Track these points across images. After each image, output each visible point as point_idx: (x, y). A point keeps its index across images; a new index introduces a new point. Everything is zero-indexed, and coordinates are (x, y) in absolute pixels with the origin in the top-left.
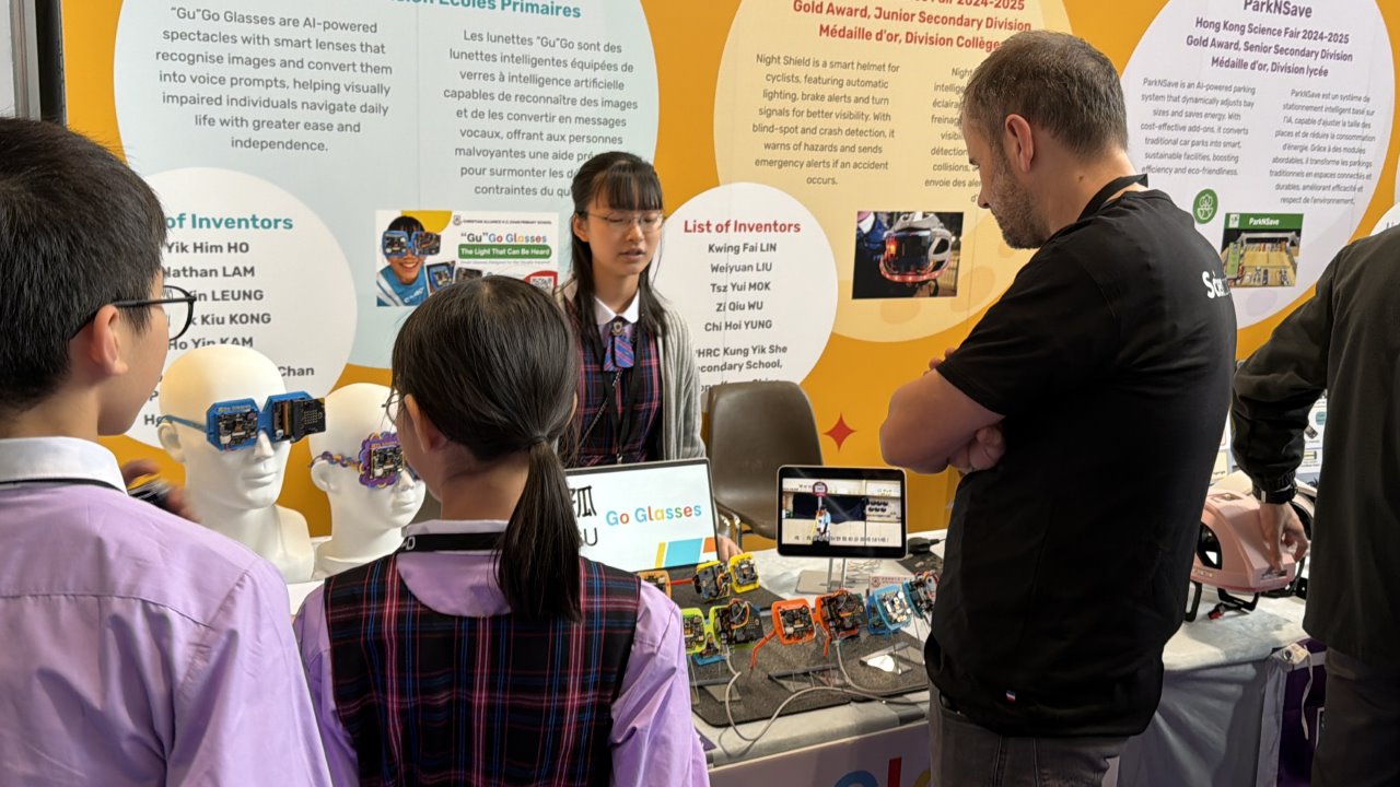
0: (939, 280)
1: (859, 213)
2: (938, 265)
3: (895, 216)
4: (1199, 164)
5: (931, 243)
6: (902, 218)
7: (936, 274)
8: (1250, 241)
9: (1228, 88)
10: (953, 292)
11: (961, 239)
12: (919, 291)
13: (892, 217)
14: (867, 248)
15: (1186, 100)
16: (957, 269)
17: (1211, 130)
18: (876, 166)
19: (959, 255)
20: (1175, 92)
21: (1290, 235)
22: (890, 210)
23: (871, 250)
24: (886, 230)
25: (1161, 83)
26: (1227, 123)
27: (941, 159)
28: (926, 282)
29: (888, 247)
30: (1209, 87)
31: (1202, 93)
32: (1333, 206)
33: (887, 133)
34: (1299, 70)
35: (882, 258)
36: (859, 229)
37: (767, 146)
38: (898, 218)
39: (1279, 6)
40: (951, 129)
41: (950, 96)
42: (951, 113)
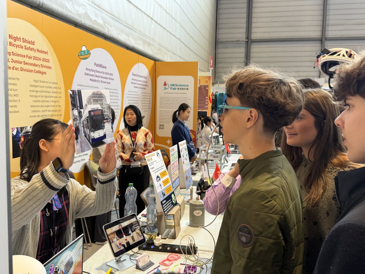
1: (13, 128)
6: (24, 129)
9: (93, 87)
13: (22, 129)
14: (15, 140)
18: (16, 112)
20: (84, 88)
22: (21, 127)
23: (17, 141)
24: (20, 133)
25: (81, 85)
27: (33, 109)
29: (21, 139)
30: (91, 87)
31: (89, 88)
33: (18, 101)
34: (105, 82)
35: (20, 143)
36: (13, 134)
39: (100, 66)
40: (34, 99)
41: (34, 89)
42: (34, 94)
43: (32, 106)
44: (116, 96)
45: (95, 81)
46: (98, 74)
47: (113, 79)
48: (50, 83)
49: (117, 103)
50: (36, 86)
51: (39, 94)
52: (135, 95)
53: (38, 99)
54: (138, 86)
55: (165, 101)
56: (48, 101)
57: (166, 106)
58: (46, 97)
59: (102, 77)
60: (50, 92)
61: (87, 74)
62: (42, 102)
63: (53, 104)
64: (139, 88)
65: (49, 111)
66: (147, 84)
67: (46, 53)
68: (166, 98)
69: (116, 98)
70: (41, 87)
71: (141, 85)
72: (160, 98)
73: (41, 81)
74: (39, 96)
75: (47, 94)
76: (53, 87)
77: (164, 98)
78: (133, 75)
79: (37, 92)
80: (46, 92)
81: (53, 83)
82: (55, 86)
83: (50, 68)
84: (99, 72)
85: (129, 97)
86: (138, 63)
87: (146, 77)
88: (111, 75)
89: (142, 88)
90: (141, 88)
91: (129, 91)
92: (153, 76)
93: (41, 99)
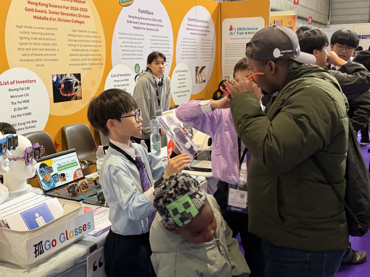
0: (77, 95)
1: (52, 75)
2: (76, 90)
3: (62, 75)
4: (134, 57)
5: (73, 83)
6: (64, 76)
7: (76, 93)
9: (137, 35)
10: (81, 98)
11: (81, 82)
12: (72, 98)
13: (62, 76)
14: (56, 86)
15: (129, 38)
16: (81, 91)
17: (135, 47)
18: (55, 60)
19: (81, 86)
20: (127, 36)
22: (61, 74)
24: (60, 80)
25: (123, 34)
26: (139, 45)
27: (73, 57)
28: (73, 96)
29: (62, 85)
30: (134, 35)
31: (132, 37)
33: (57, 50)
34: (152, 30)
35: (61, 89)
36: (53, 80)
37: (23, 55)
38: (63, 76)
39: (146, 12)
40: (74, 48)
41: (72, 38)
42: (73, 43)
43: (71, 55)
44: (166, 44)
45: (140, 28)
46: (142, 21)
47: (162, 26)
48: (89, 32)
49: (168, 51)
50: (74, 36)
51: (77, 43)
52: (192, 42)
53: (77, 48)
54: (196, 32)
55: (230, 48)
56: (87, 50)
57: (232, 55)
58: (86, 46)
59: (148, 24)
60: (89, 41)
61: (131, 22)
62: (82, 50)
63: (93, 53)
64: (197, 34)
65: (89, 60)
66: (208, 29)
67: (83, 2)
68: (232, 45)
69: (167, 46)
70: (80, 36)
71: (200, 31)
72: (226, 45)
73: (79, 31)
74: (78, 45)
75: (86, 43)
76: (92, 37)
77: (230, 45)
78: (189, 20)
79: (76, 41)
80: (85, 41)
81: (93, 32)
82: (95, 35)
83: (88, 17)
84: (144, 19)
85: (184, 45)
86: (196, 5)
87: (206, 21)
88: (160, 21)
89: (202, 35)
90: (200, 34)
91: (183, 39)
92: (217, 19)
93: (81, 48)
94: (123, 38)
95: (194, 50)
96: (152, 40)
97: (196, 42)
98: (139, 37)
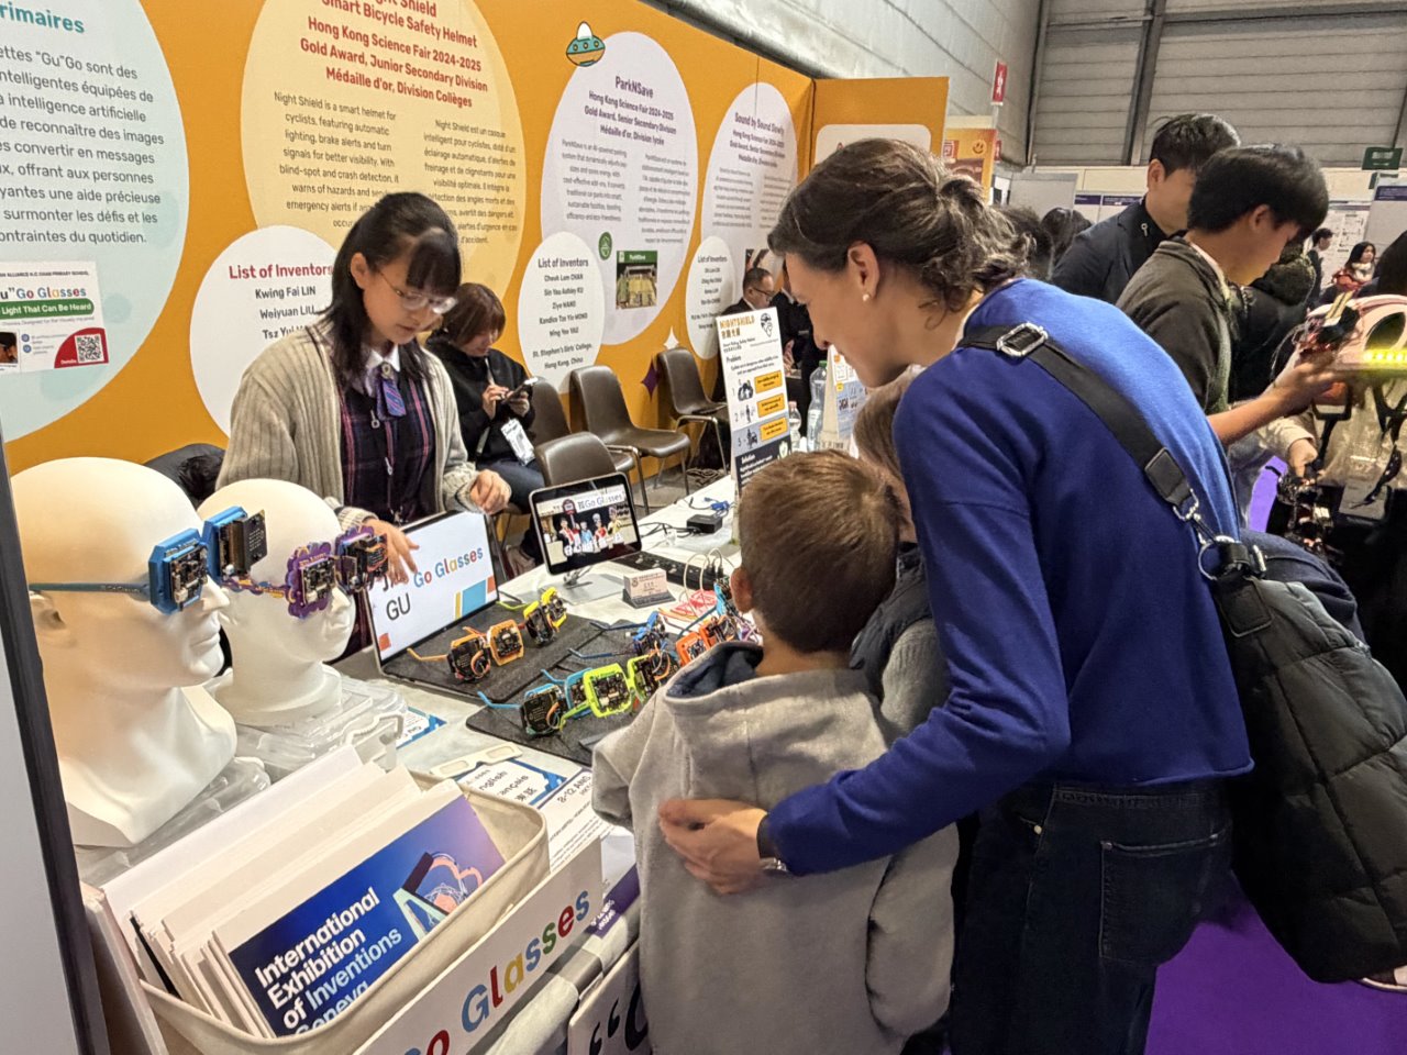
4: (598, 212)
8: (632, 272)
9: (611, 151)
15: (588, 159)
17: (603, 184)
20: (583, 152)
21: (652, 267)
25: (572, 144)
26: (613, 180)
30: (602, 150)
31: (597, 155)
32: (671, 244)
33: (394, 179)
34: (648, 139)
39: (635, 87)
40: (438, 176)
41: (436, 146)
42: (439, 161)
44: (679, 183)
45: (616, 132)
46: (625, 112)
47: (673, 131)
48: (483, 132)
49: (684, 203)
50: (443, 141)
51: (450, 163)
52: (740, 182)
53: (448, 177)
54: (751, 154)
56: (476, 186)
58: (472, 172)
59: (638, 123)
60: (483, 159)
61: (594, 112)
62: (462, 186)
63: (492, 194)
64: (755, 161)
65: (481, 214)
66: (781, 150)
67: (471, 41)
69: (680, 188)
70: (458, 142)
71: (761, 151)
73: (456, 127)
74: (452, 169)
75: (475, 165)
76: (491, 146)
78: (738, 119)
79: (446, 156)
80: (471, 158)
81: (493, 134)
82: (498, 141)
83: (482, 87)
84: (629, 106)
86: (757, 81)
87: (779, 127)
88: (668, 115)
89: (766, 163)
90: (761, 162)
91: (721, 170)
92: (805, 127)
93: (459, 178)
94: (572, 157)
95: (746, 205)
96: (645, 168)
97: (751, 184)
98: (615, 158)
